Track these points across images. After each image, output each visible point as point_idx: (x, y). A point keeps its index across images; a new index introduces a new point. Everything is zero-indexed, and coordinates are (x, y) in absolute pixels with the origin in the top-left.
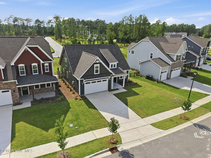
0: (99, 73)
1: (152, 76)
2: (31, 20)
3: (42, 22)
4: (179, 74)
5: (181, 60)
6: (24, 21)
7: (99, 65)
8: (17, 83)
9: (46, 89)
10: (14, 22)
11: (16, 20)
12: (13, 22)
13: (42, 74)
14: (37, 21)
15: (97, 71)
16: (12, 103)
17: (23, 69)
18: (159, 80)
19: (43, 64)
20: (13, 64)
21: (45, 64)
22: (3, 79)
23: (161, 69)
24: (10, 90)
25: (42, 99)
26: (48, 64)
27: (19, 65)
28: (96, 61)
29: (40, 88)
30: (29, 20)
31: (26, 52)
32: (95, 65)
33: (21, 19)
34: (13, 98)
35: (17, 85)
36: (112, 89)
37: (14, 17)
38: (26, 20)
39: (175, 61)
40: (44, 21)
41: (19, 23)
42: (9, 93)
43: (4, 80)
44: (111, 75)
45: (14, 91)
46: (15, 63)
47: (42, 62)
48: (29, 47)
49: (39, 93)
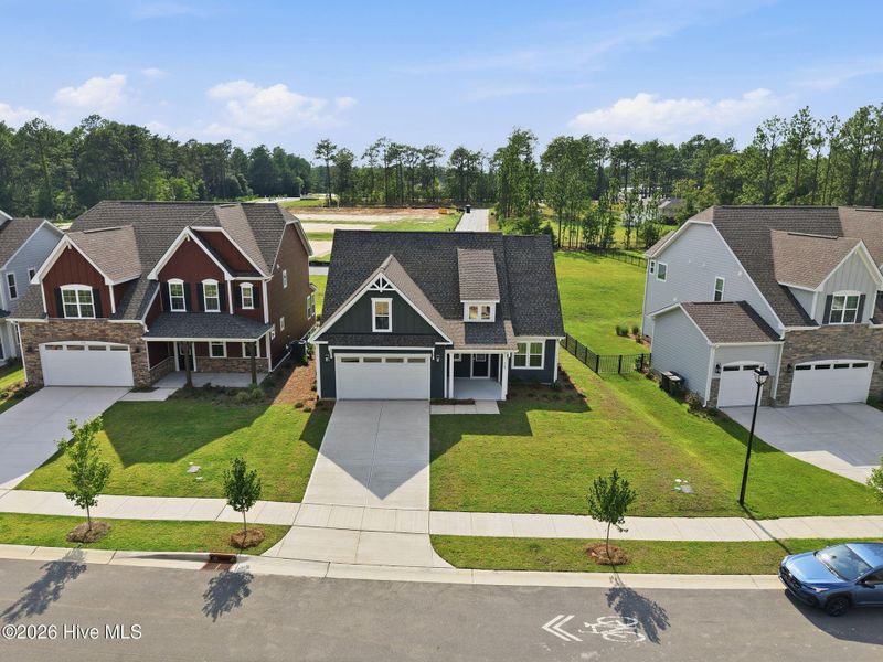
0: (390, 330)
1: (683, 381)
2: (440, 153)
3: (474, 158)
4: (864, 394)
5: (865, 320)
6: (419, 155)
7: (389, 301)
8: (146, 330)
9: (244, 362)
10: (388, 159)
11: (394, 152)
12: (385, 159)
13: (231, 313)
14: (460, 153)
15: (382, 322)
16: (130, 382)
17: (180, 294)
18: (707, 398)
19: (236, 285)
20: (153, 276)
21: (243, 286)
22: (114, 312)
23: (713, 352)
24: (129, 347)
25: (208, 388)
26: (250, 286)
27: (171, 282)
28: (374, 287)
29: (225, 356)
30: (433, 152)
31: (188, 245)
32: (374, 300)
33: (408, 148)
34: (134, 370)
35: (146, 335)
36: (451, 396)
37: (388, 144)
38: (426, 152)
39: (814, 323)
40: (483, 153)
41: (404, 161)
42: (126, 355)
43: (113, 317)
44: (437, 343)
45: (137, 350)
46: (159, 275)
47: (228, 277)
48: (195, 232)
49: (223, 371)
